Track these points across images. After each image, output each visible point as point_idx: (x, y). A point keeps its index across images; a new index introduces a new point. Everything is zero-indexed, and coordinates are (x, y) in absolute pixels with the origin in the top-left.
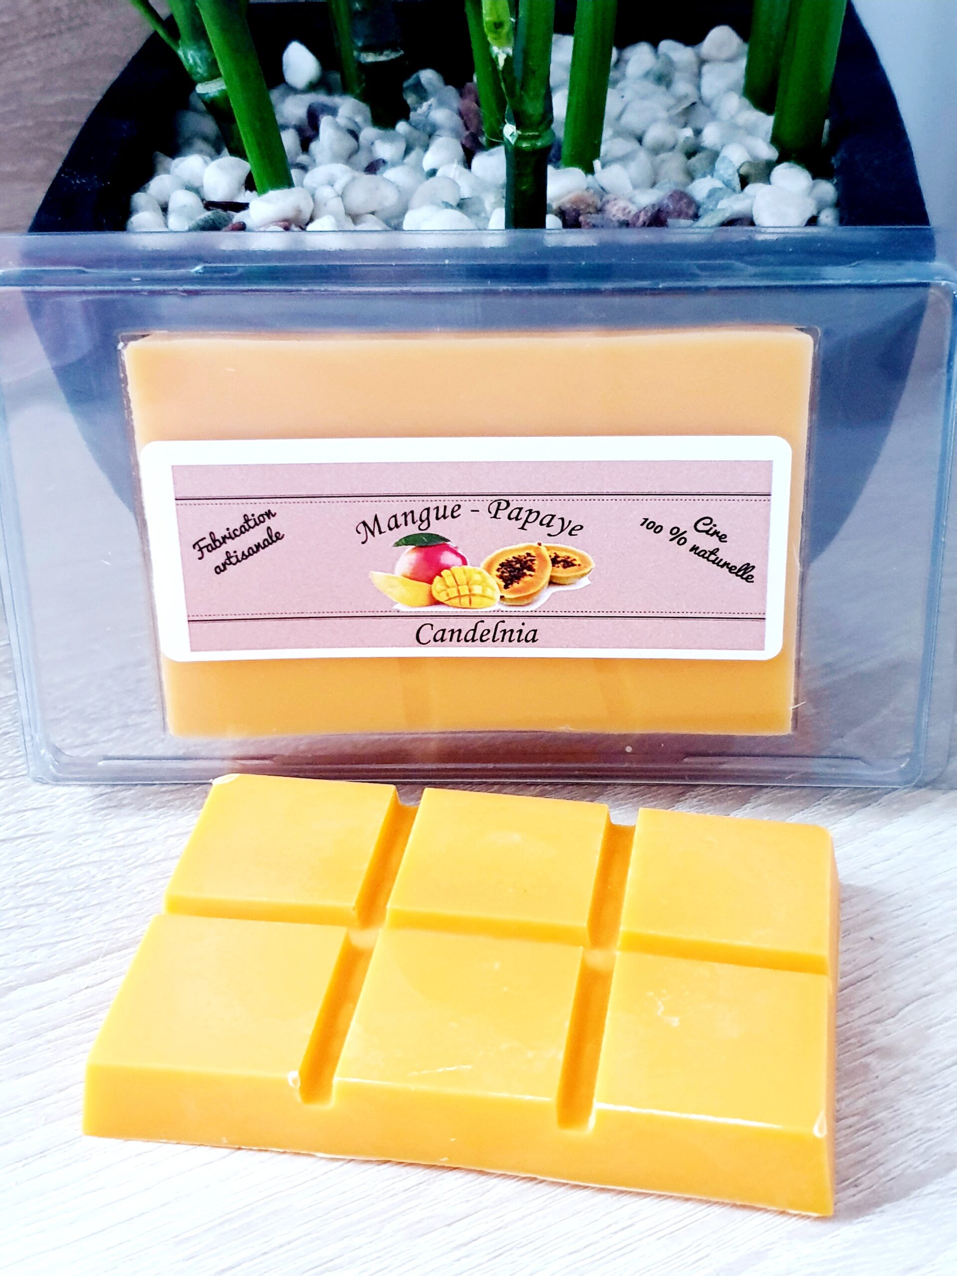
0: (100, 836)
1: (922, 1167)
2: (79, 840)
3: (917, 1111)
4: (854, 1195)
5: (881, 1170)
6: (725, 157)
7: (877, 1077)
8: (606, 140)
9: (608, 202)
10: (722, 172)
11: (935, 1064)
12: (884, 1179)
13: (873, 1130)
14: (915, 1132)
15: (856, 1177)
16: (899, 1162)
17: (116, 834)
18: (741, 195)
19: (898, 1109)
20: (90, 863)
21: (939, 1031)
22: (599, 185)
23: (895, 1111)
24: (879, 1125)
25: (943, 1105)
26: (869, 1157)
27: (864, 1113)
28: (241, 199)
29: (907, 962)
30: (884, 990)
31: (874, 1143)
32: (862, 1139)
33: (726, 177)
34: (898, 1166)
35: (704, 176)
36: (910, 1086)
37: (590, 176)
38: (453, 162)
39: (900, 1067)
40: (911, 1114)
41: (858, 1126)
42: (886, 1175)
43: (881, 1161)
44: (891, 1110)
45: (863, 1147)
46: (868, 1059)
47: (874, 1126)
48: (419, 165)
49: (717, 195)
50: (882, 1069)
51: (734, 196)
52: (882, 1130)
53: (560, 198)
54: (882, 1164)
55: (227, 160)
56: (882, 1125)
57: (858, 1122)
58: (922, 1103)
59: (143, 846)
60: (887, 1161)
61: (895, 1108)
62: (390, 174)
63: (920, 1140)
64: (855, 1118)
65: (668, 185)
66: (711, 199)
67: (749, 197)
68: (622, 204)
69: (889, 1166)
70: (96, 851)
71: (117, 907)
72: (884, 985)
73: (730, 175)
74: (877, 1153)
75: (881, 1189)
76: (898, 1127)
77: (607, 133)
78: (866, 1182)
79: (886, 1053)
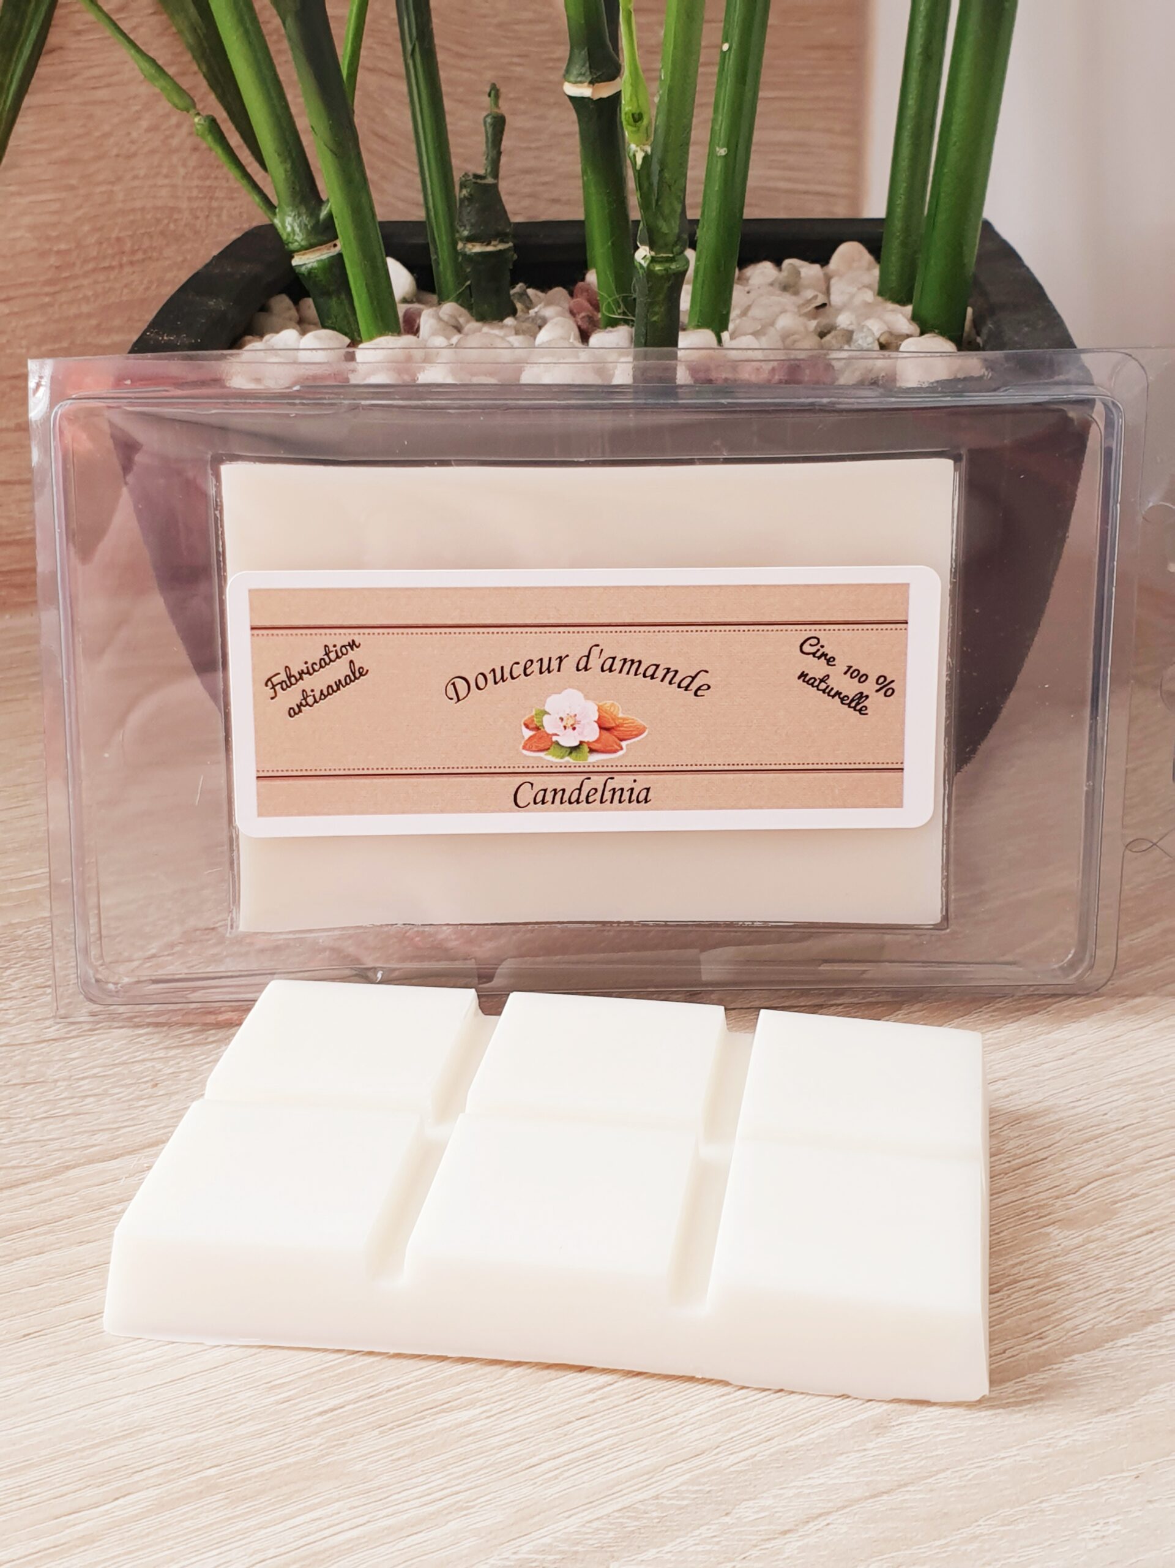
1: (1114, 1323)
3: (1107, 1274)
4: (1039, 1347)
5: (1068, 1325)
6: (861, 332)
7: (1059, 1245)
10: (859, 342)
11: (1123, 1234)
12: (1071, 1333)
13: (1057, 1290)
14: (1108, 1291)
15: (1040, 1331)
16: (1088, 1318)
21: (1127, 1205)
23: (1083, 1273)
24: (1064, 1285)
25: (1135, 1269)
26: (1054, 1313)
27: (1046, 1276)
29: (1086, 1146)
30: (1063, 1170)
31: (1059, 1301)
32: (1047, 1298)
33: (865, 345)
34: (1087, 1322)
35: (839, 348)
36: (1096, 1252)
37: (720, 339)
39: (1084, 1236)
40: (1100, 1277)
41: (1040, 1287)
42: (1074, 1329)
43: (1068, 1317)
46: (1048, 1229)
47: (1059, 1287)
50: (1064, 1238)
52: (1067, 1290)
54: (1067, 1320)
55: (323, 333)
57: (1039, 1284)
58: (1112, 1267)
60: (1076, 1317)
61: (1082, 1271)
63: (1110, 1299)
64: (1036, 1280)
65: (802, 351)
69: (1077, 1321)
72: (1062, 1166)
73: (868, 344)
74: (1064, 1310)
75: (1069, 1341)
76: (1085, 1288)
78: (1052, 1335)
79: (1067, 1223)
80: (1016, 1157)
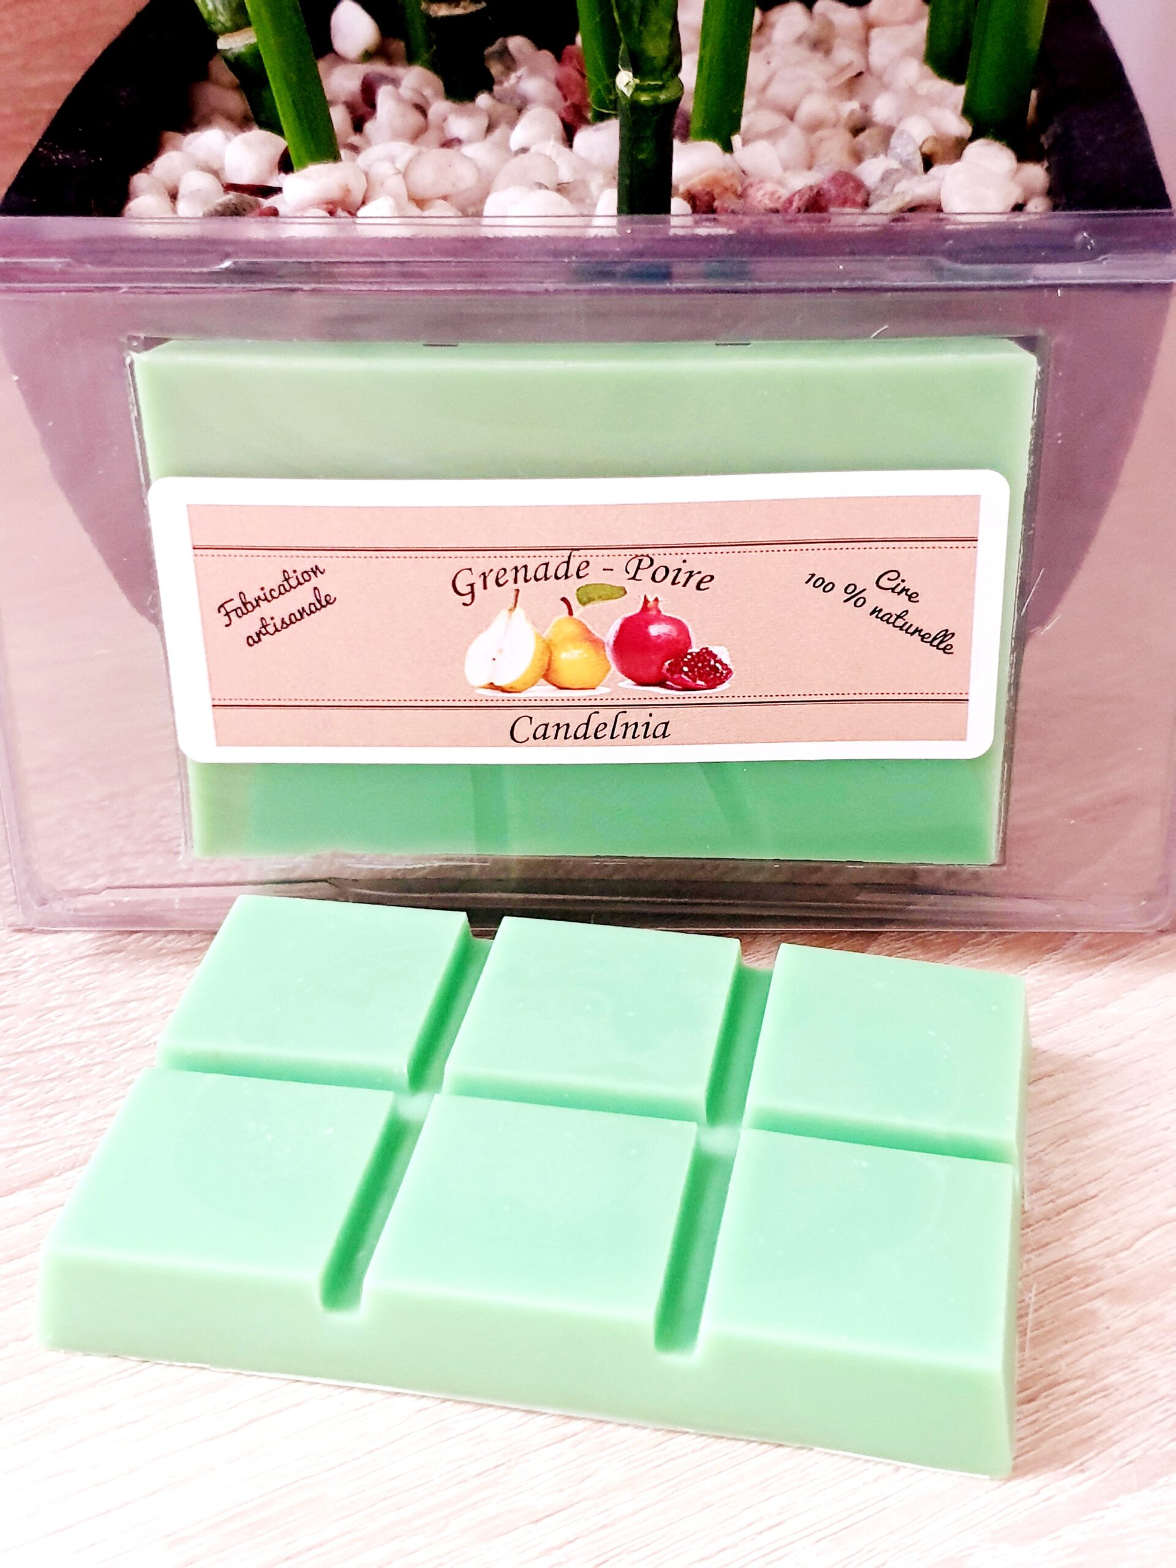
0: (79, 1011)
2: (52, 1015)
3: (1162, 1373)
5: (1117, 1450)
6: (902, 132)
7: (1108, 1328)
8: (748, 113)
9: (751, 185)
10: (899, 150)
13: (1105, 1396)
14: (1162, 1399)
16: (1138, 1440)
17: (100, 1007)
18: (925, 177)
19: (1137, 1370)
20: (66, 1044)
22: (739, 166)
23: (1134, 1371)
24: (1110, 1391)
26: (1100, 1432)
27: (1091, 1375)
28: (273, 183)
29: (1144, 1177)
30: (1116, 1213)
31: (1105, 1415)
32: (1091, 1409)
33: (905, 157)
34: (1139, 1445)
35: (875, 155)
36: (1151, 1339)
37: (728, 155)
38: (549, 139)
39: (1137, 1314)
40: (1154, 1376)
41: (1083, 1393)
42: (1122, 1456)
43: (1116, 1438)
44: (1127, 1371)
45: (1092, 1420)
46: (1098, 1304)
47: (1105, 1392)
48: (504, 144)
49: (894, 177)
50: (1116, 1317)
51: (916, 178)
52: (1115, 1397)
53: (689, 177)
54: (1117, 1442)
55: (257, 135)
56: (1117, 1390)
57: (1083, 1387)
58: (1168, 1362)
59: (134, 1024)
60: (1123, 1438)
61: (1134, 1368)
62: (467, 150)
63: (1167, 1410)
64: (1079, 1382)
65: (829, 167)
66: (885, 183)
67: (934, 178)
68: (769, 187)
69: (1127, 1444)
70: (72, 1030)
71: (99, 1102)
72: (1116, 1207)
73: (909, 155)
74: (1110, 1427)
76: (1139, 1393)
77: (749, 103)
78: (1095, 1467)
79: (1120, 1295)
80: (1062, 1193)
